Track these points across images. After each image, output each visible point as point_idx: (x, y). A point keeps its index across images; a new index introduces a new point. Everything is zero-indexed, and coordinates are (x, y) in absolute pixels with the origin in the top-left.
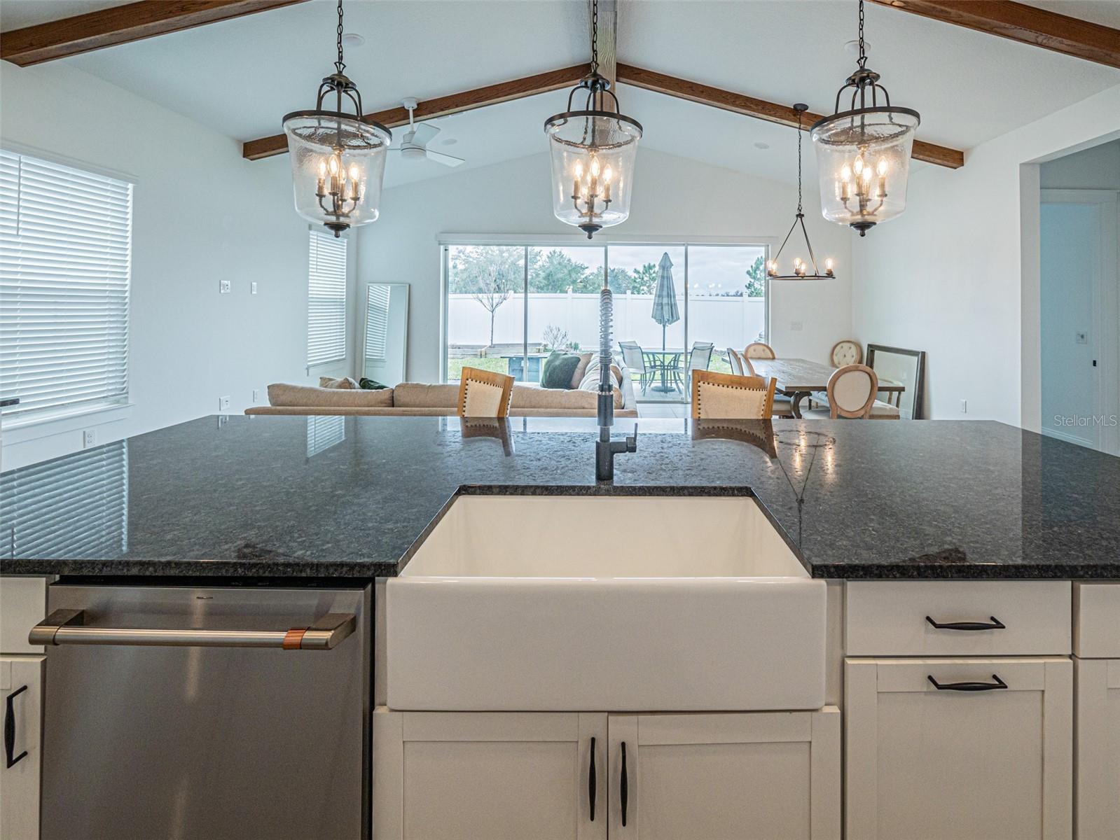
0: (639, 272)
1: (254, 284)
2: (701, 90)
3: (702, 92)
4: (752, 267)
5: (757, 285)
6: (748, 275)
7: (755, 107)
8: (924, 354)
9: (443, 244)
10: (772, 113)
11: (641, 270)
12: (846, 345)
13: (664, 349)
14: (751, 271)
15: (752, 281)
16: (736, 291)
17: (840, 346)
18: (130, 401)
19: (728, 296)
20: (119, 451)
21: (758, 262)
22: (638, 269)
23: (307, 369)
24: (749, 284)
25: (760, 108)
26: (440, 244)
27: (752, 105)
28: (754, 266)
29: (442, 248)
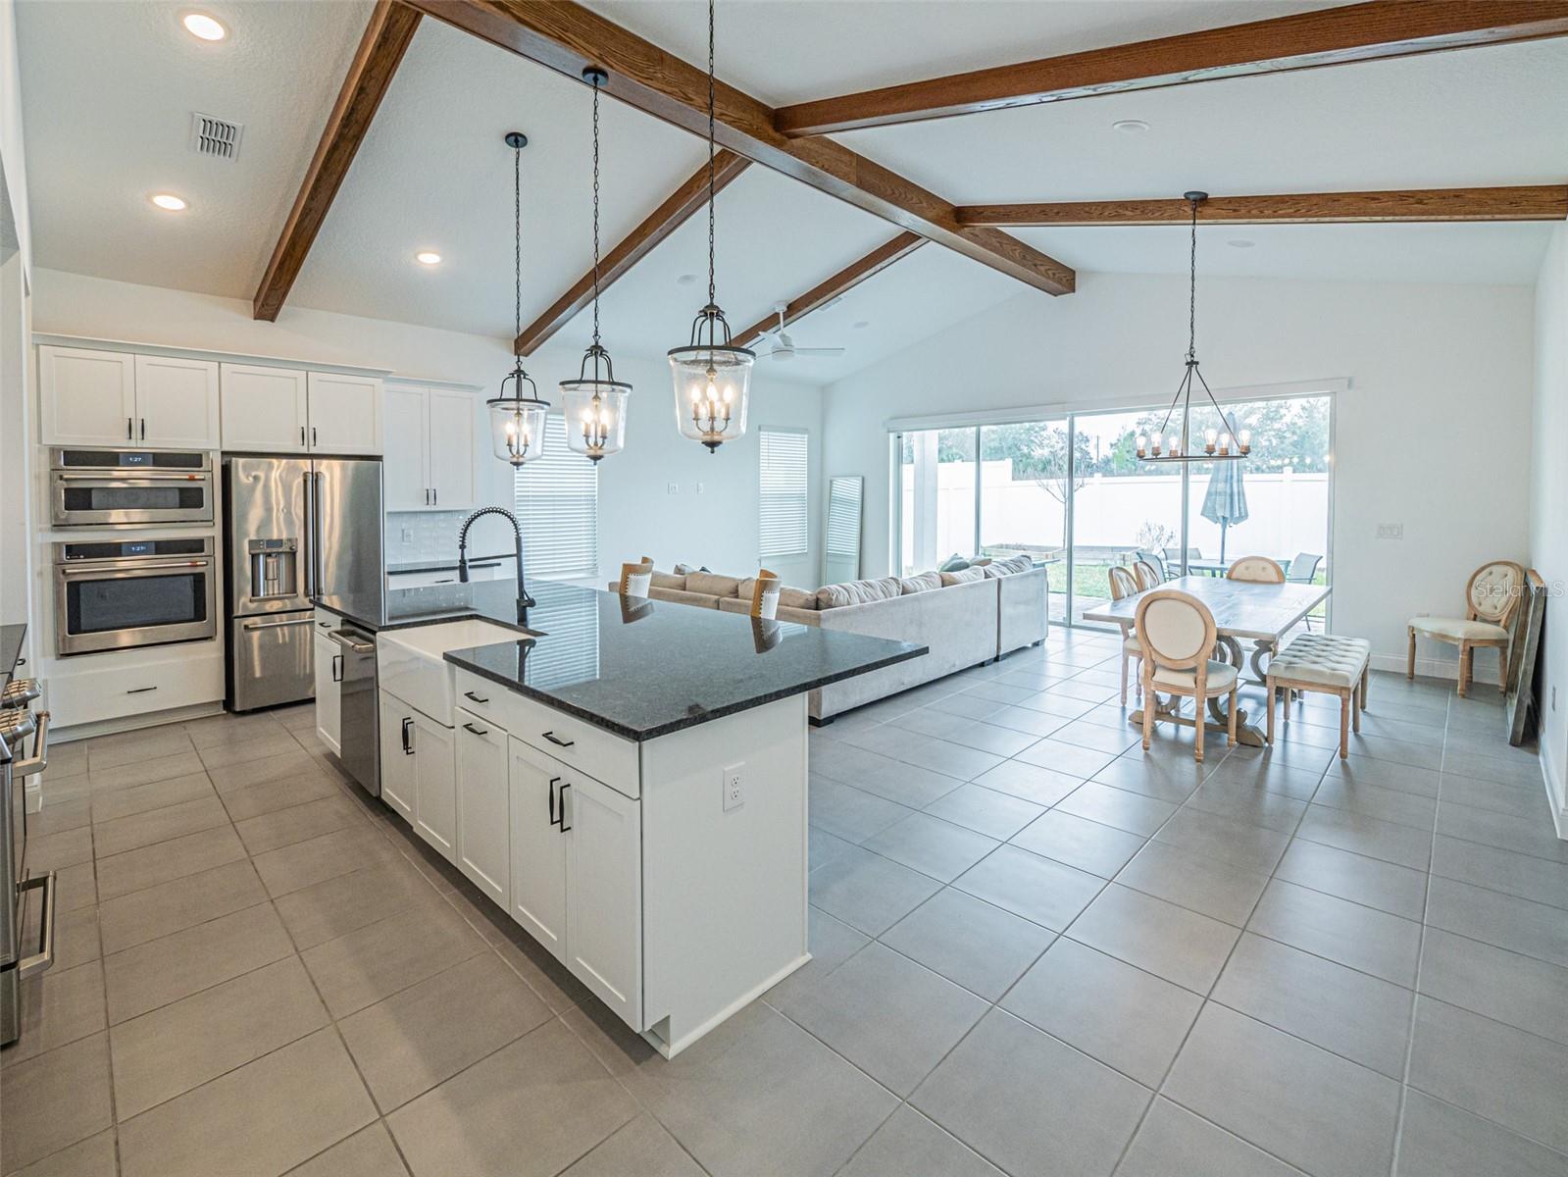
1: (701, 485)
2: (1056, 211)
3: (1058, 213)
7: (1130, 213)
9: (893, 432)
10: (1157, 214)
13: (1222, 562)
18: (600, 573)
20: (592, 603)
23: (760, 561)
25: (1138, 212)
26: (889, 432)
27: (1127, 212)
29: (892, 436)
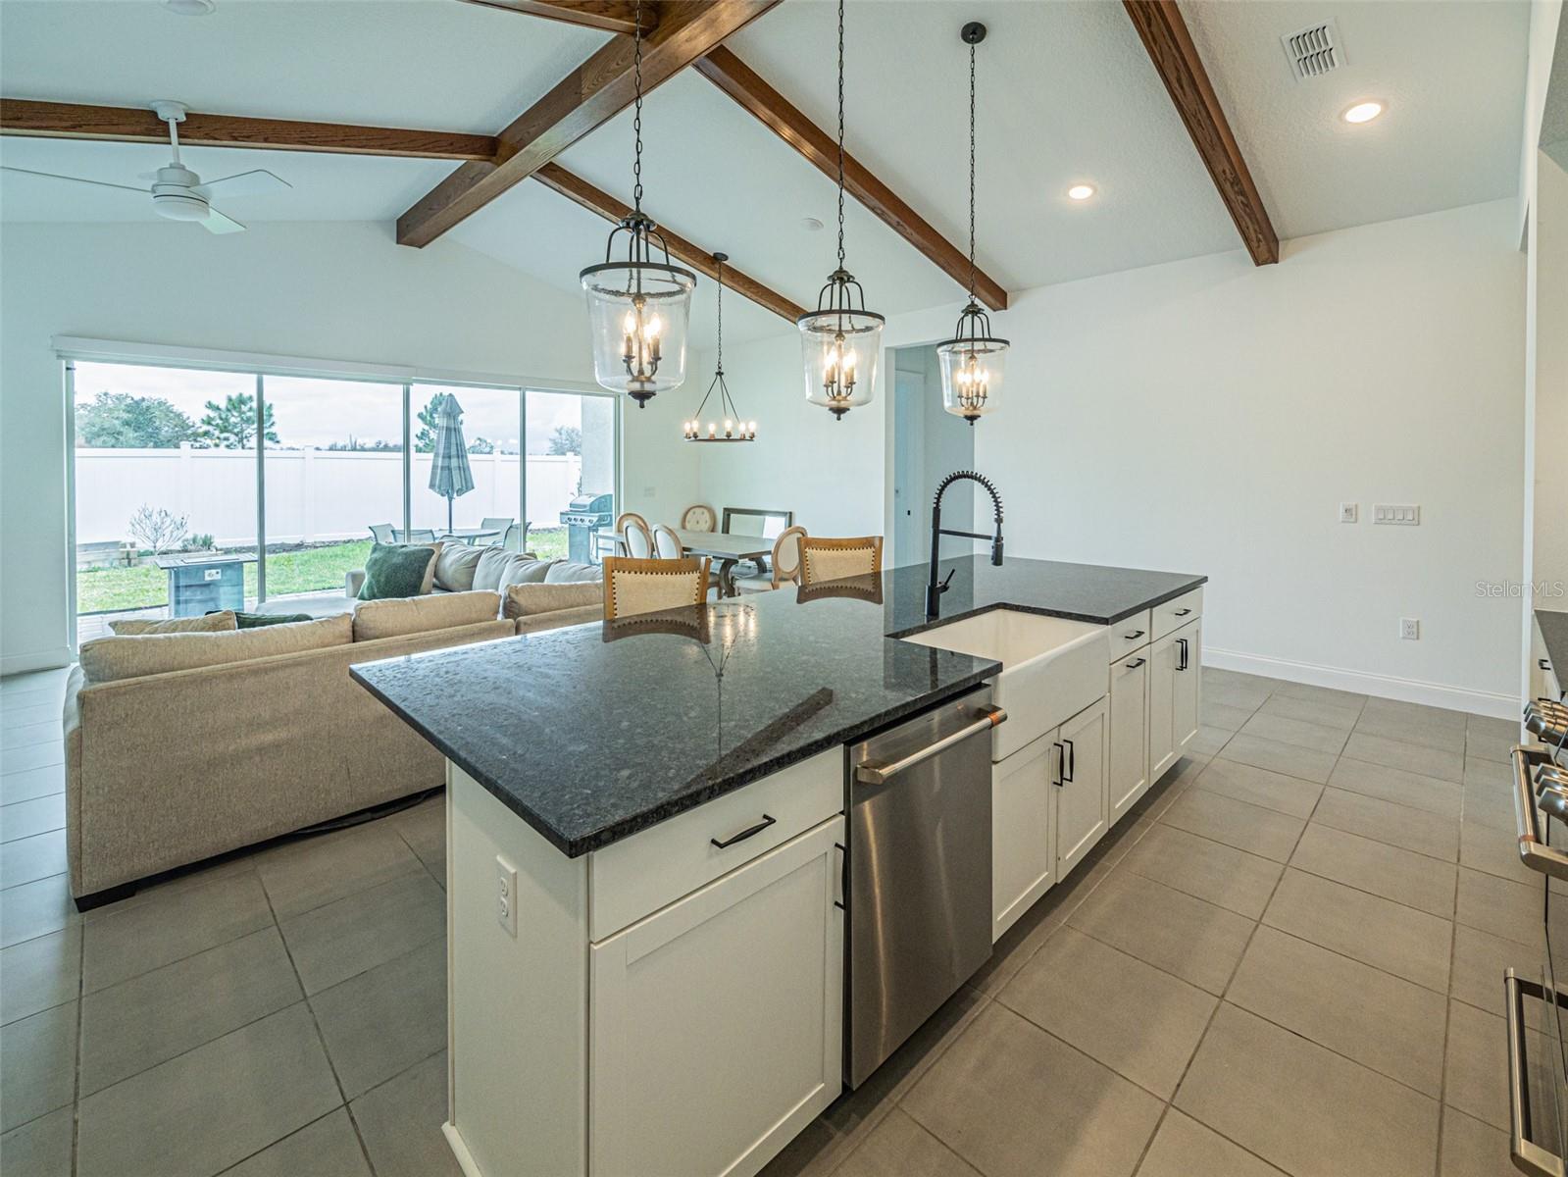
0: (218, 408)
4: (426, 407)
5: (433, 435)
6: (420, 420)
8: (791, 513)
11: (223, 405)
12: (698, 510)
14: (424, 413)
15: (427, 428)
16: (377, 440)
17: (692, 511)
19: (354, 449)
21: (437, 402)
22: (215, 402)
24: (422, 433)
28: (429, 406)
